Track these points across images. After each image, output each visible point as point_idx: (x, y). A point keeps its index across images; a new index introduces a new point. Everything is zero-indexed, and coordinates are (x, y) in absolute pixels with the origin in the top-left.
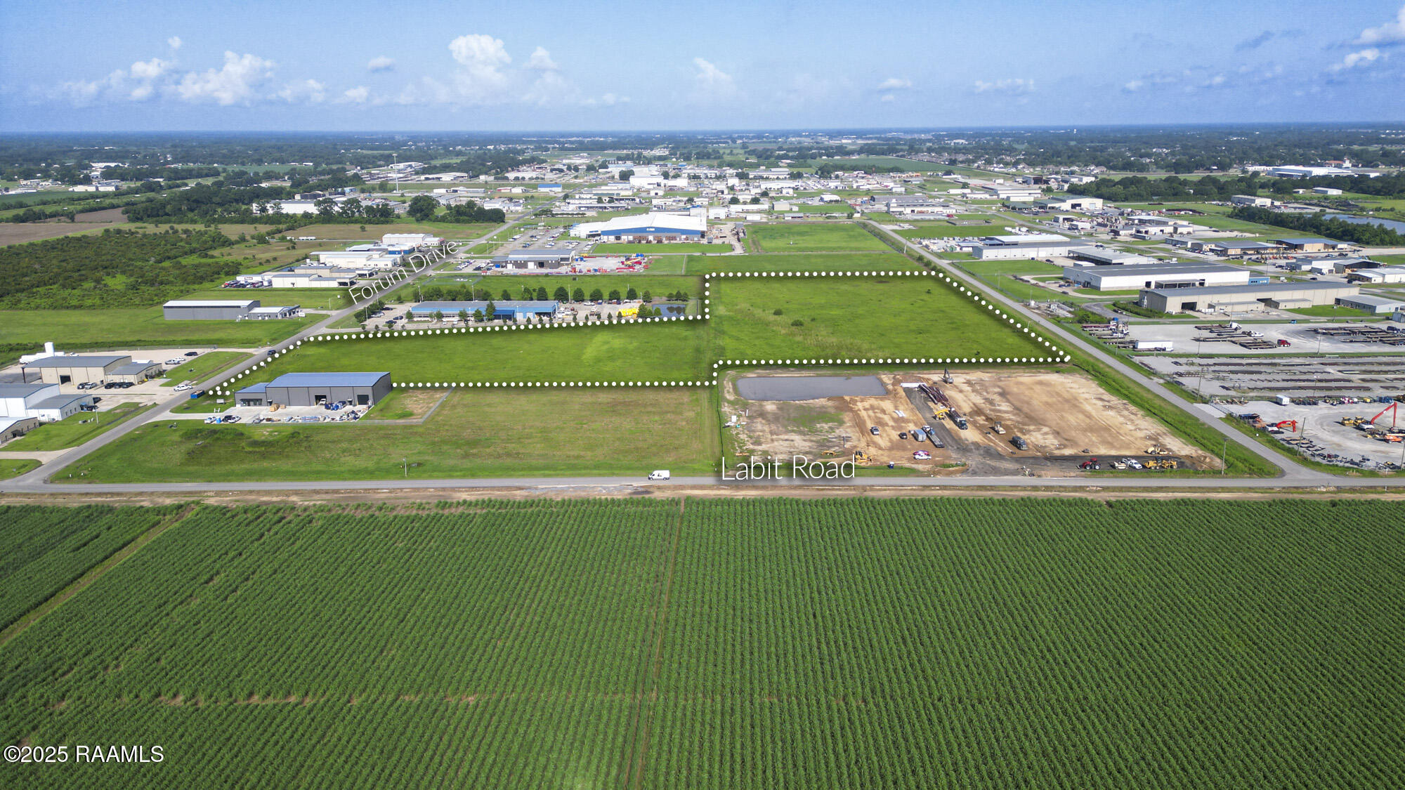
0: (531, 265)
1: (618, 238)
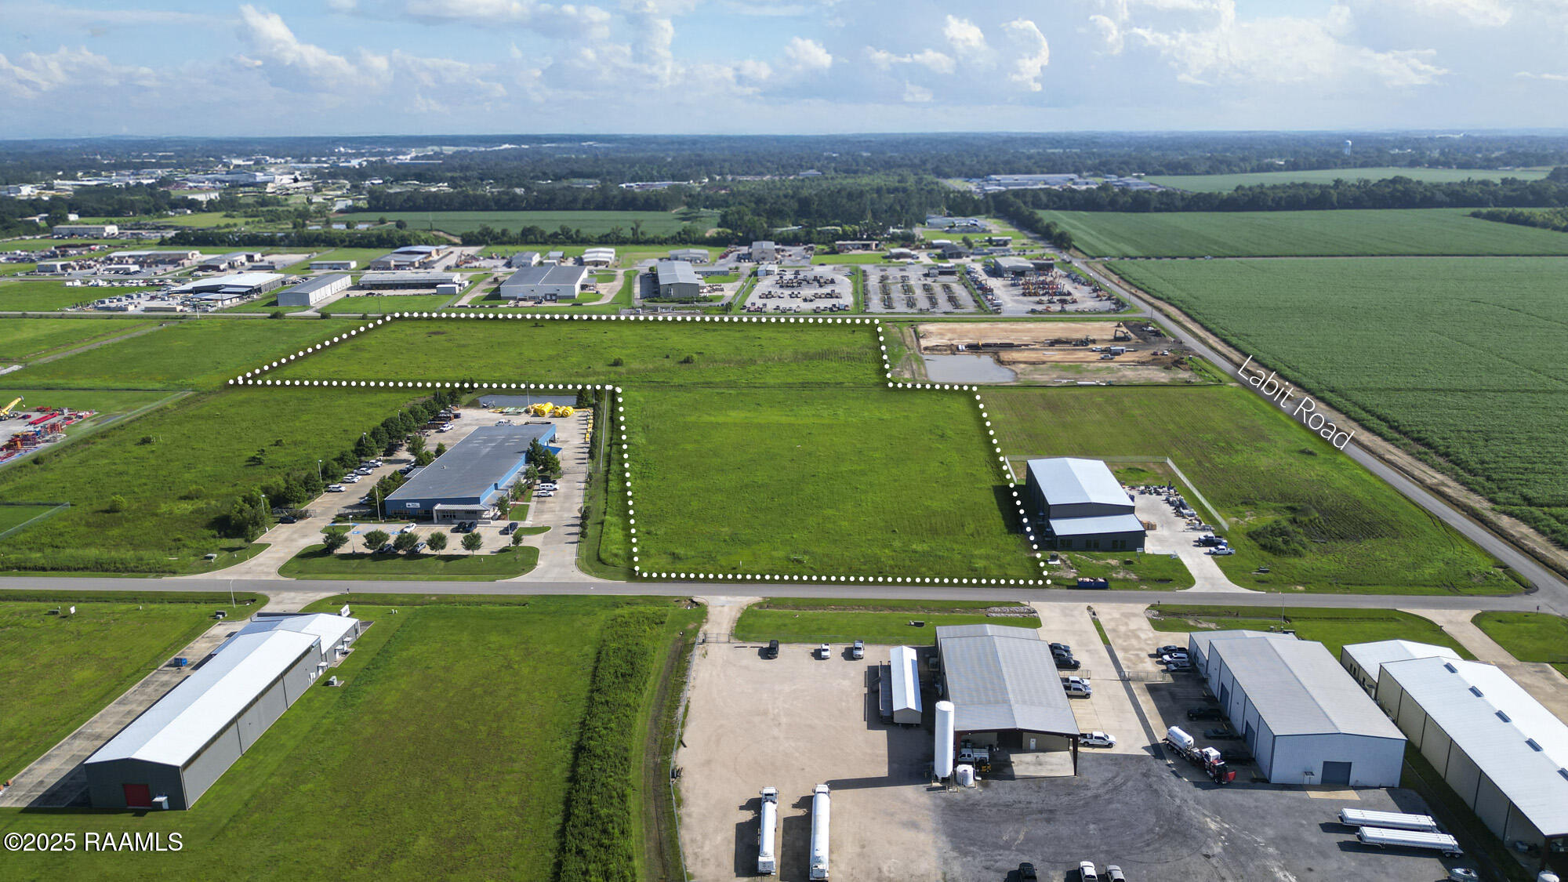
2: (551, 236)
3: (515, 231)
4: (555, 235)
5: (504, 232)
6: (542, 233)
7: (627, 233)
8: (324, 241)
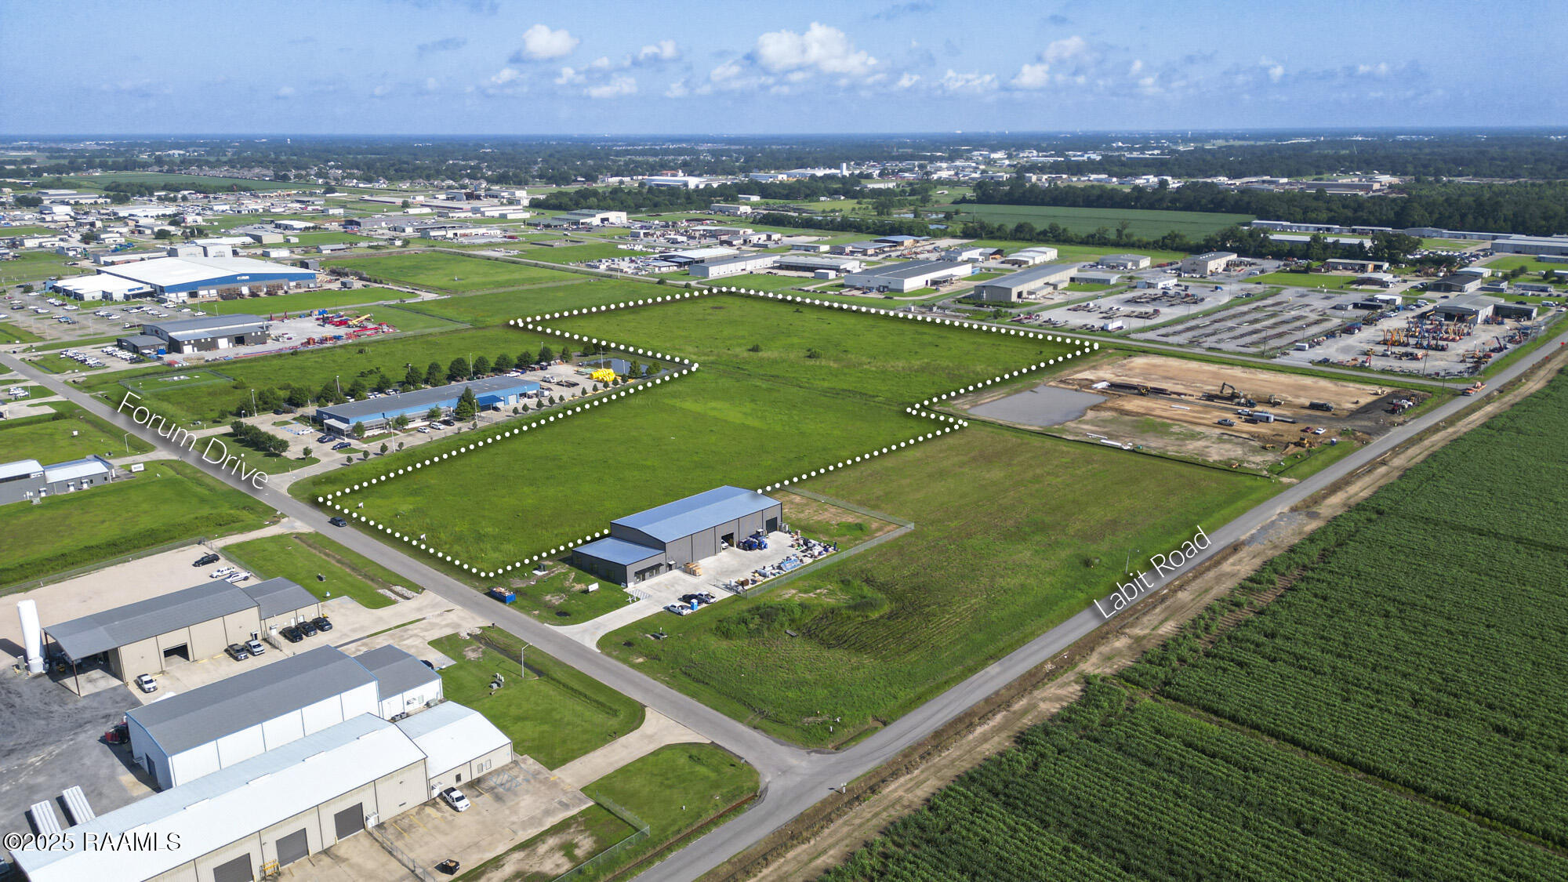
0: (223, 343)
1: (193, 295)
2: (1039, 234)
3: (1011, 226)
4: (1044, 233)
5: (1000, 228)
6: (1032, 229)
7: (1112, 235)
8: (855, 227)
